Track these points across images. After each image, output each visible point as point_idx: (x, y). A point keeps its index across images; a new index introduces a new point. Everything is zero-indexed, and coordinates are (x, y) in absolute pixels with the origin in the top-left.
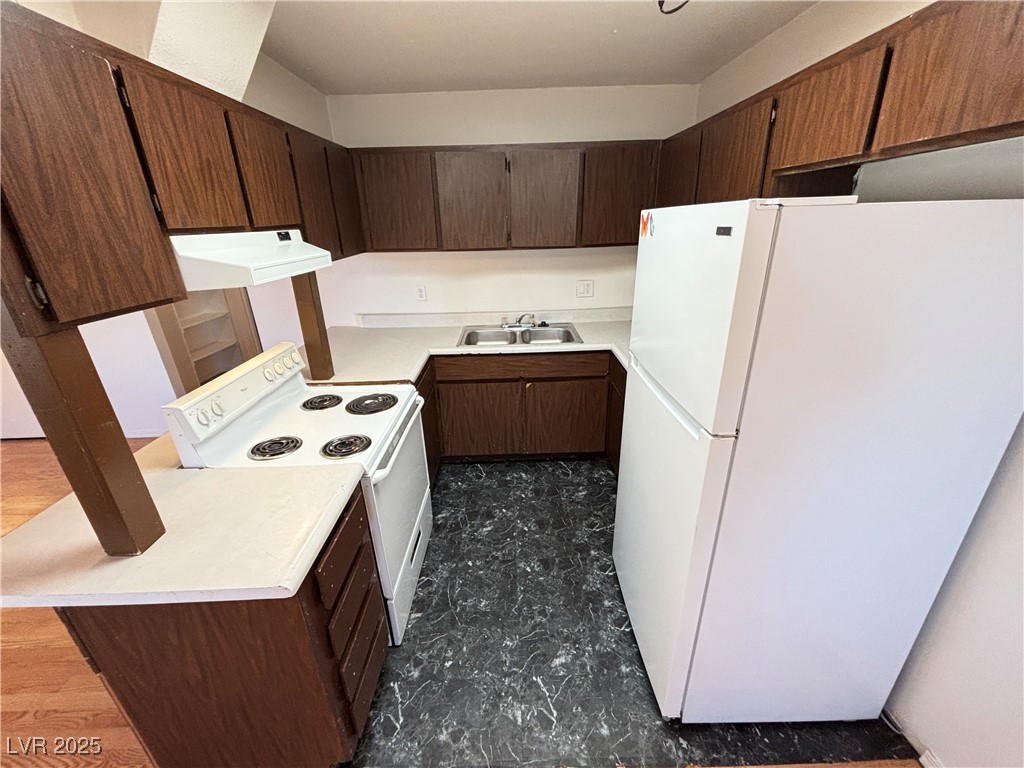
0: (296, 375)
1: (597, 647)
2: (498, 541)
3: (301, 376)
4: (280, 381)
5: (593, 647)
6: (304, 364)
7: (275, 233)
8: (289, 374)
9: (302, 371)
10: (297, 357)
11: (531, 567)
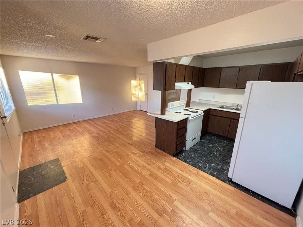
0: (184, 105)
2: (212, 148)
3: (184, 106)
4: (181, 105)
6: (185, 104)
7: (187, 83)
8: (183, 104)
9: (185, 105)
10: (185, 102)
11: (217, 153)
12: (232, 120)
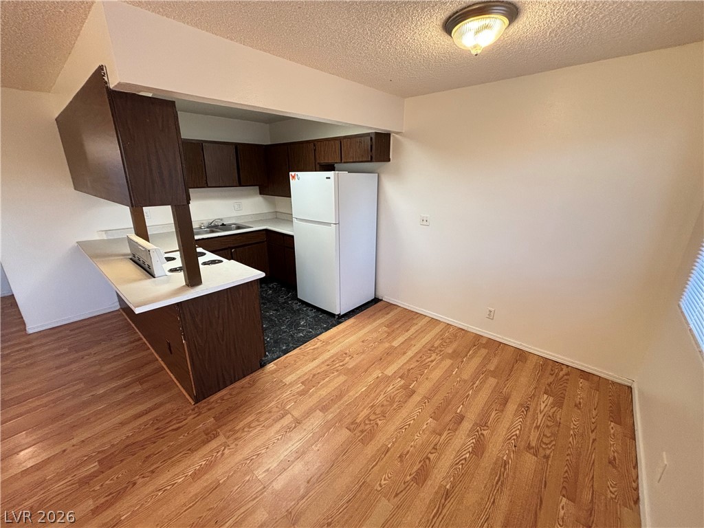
12: (233, 250)
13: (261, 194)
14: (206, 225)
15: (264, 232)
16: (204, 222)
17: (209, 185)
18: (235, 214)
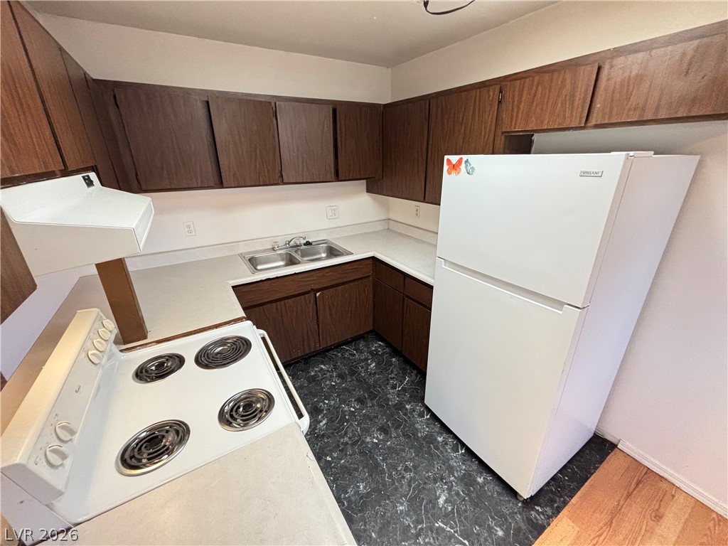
1: (456, 475)
2: (338, 430)
3: (110, 343)
5: (454, 476)
7: (81, 177)
10: (109, 324)
11: (375, 438)
12: (318, 294)
13: (368, 191)
14: (281, 243)
15: (370, 262)
16: (278, 239)
17: (286, 180)
18: (327, 225)
